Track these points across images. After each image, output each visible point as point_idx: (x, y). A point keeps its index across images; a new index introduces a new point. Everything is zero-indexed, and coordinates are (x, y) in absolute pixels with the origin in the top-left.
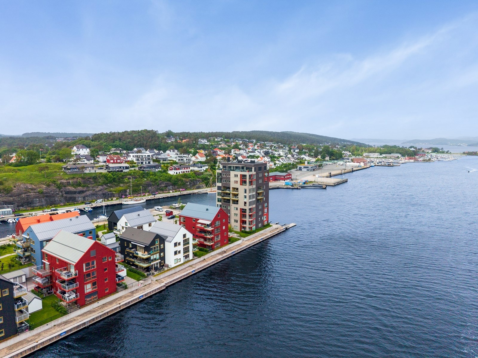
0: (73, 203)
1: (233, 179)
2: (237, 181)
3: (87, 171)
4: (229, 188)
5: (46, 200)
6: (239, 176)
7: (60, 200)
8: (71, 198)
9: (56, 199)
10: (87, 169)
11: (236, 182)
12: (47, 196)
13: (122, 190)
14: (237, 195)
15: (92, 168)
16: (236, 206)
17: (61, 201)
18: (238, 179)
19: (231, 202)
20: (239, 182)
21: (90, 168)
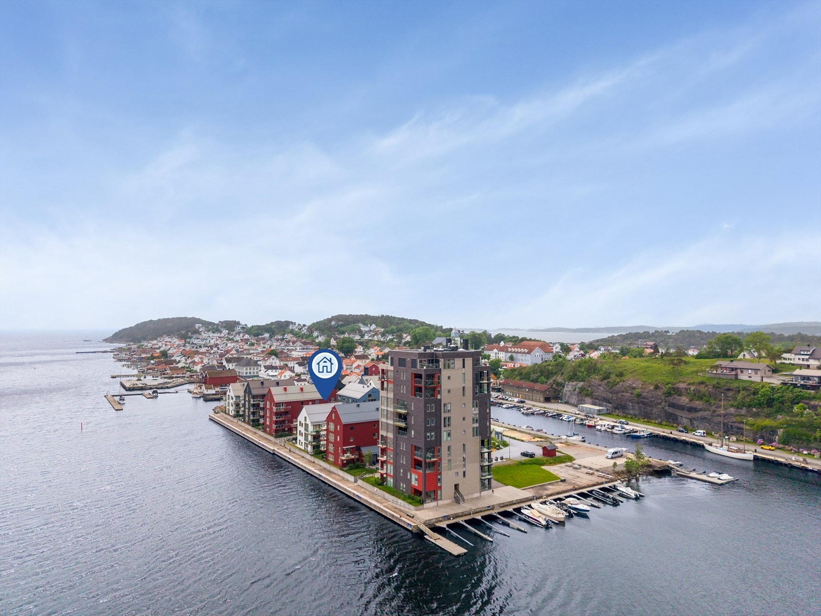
0: (672, 424)
3: (744, 377)
5: (640, 408)
7: (658, 414)
8: (671, 414)
9: (655, 410)
10: (744, 371)
12: (643, 403)
13: (766, 427)
15: (754, 371)
17: (659, 416)
21: (750, 371)
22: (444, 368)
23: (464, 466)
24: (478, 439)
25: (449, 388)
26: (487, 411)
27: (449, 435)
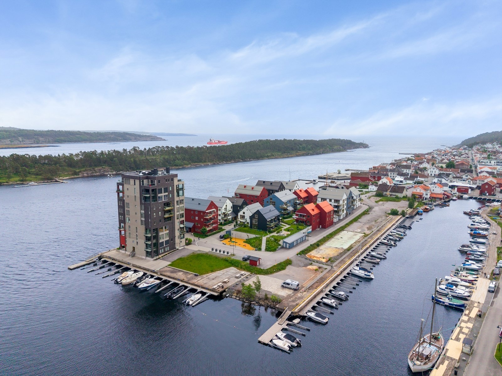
22: (125, 184)
23: (137, 239)
24: (143, 227)
25: (128, 195)
26: (149, 213)
27: (129, 220)
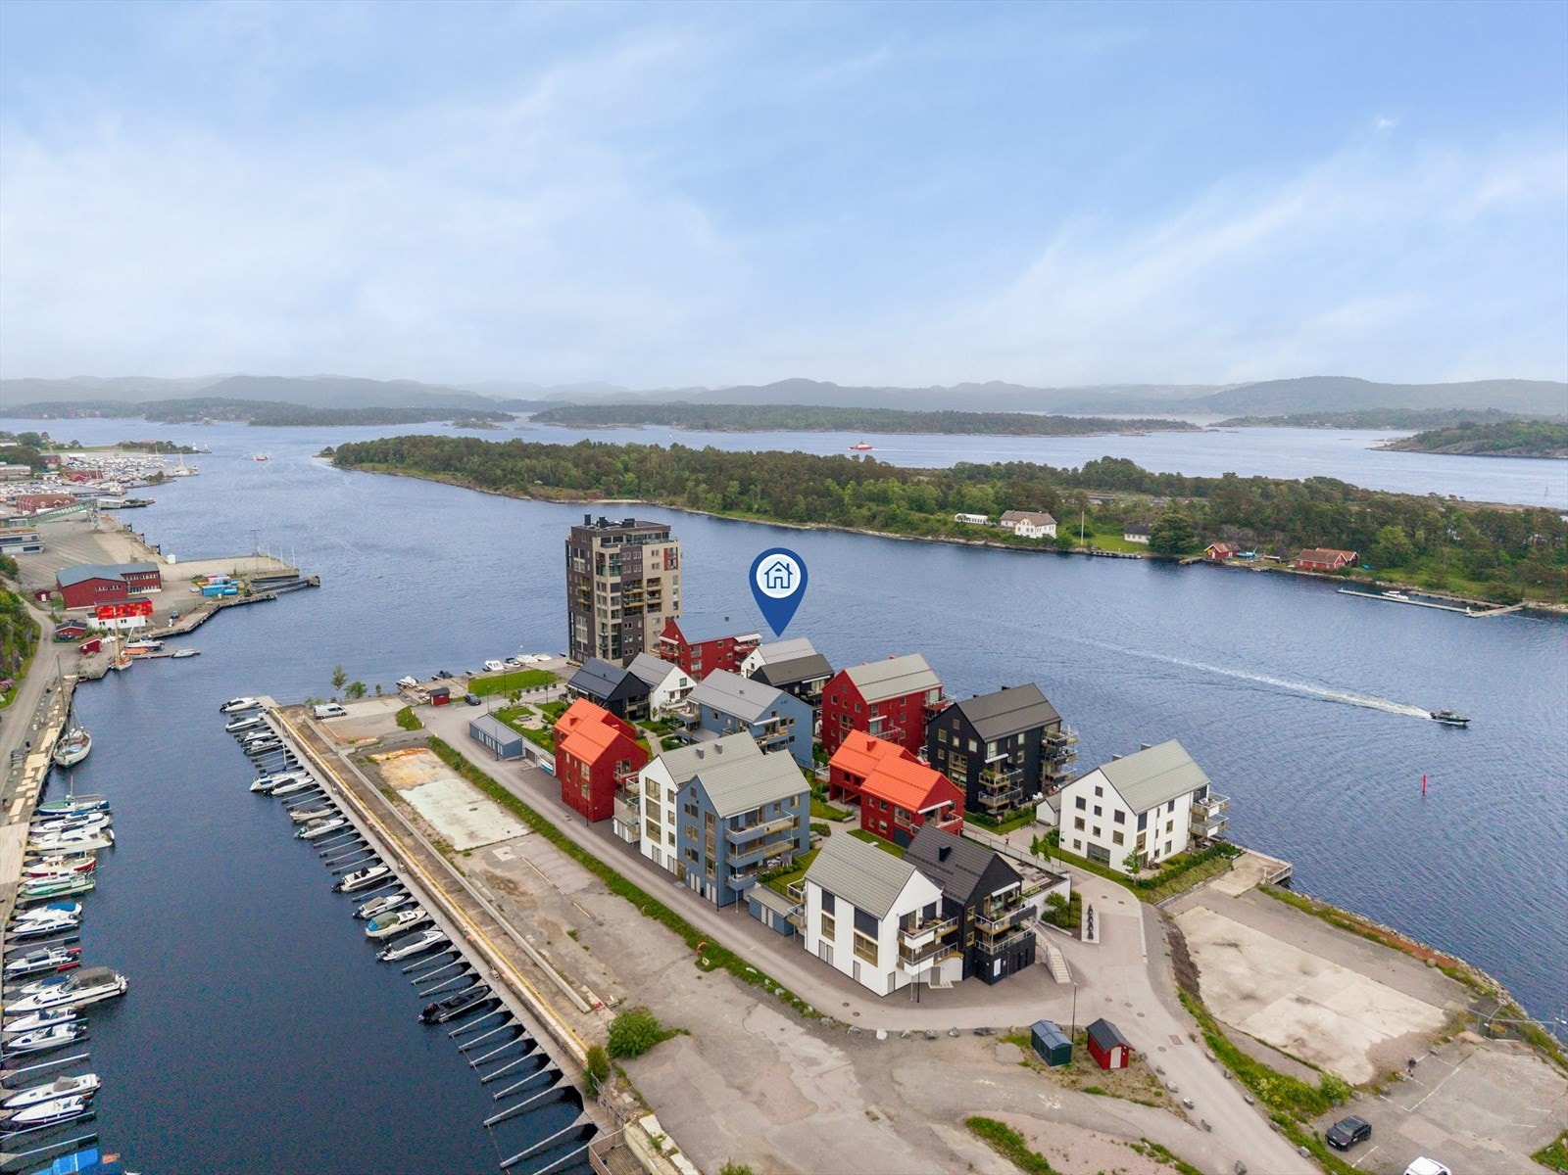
1: (648, 560)
2: (658, 564)
4: (640, 581)
6: (662, 553)
11: (654, 566)
14: (659, 592)
16: (656, 615)
18: (661, 559)
19: (645, 609)
20: (662, 566)
